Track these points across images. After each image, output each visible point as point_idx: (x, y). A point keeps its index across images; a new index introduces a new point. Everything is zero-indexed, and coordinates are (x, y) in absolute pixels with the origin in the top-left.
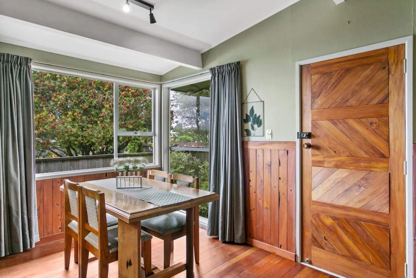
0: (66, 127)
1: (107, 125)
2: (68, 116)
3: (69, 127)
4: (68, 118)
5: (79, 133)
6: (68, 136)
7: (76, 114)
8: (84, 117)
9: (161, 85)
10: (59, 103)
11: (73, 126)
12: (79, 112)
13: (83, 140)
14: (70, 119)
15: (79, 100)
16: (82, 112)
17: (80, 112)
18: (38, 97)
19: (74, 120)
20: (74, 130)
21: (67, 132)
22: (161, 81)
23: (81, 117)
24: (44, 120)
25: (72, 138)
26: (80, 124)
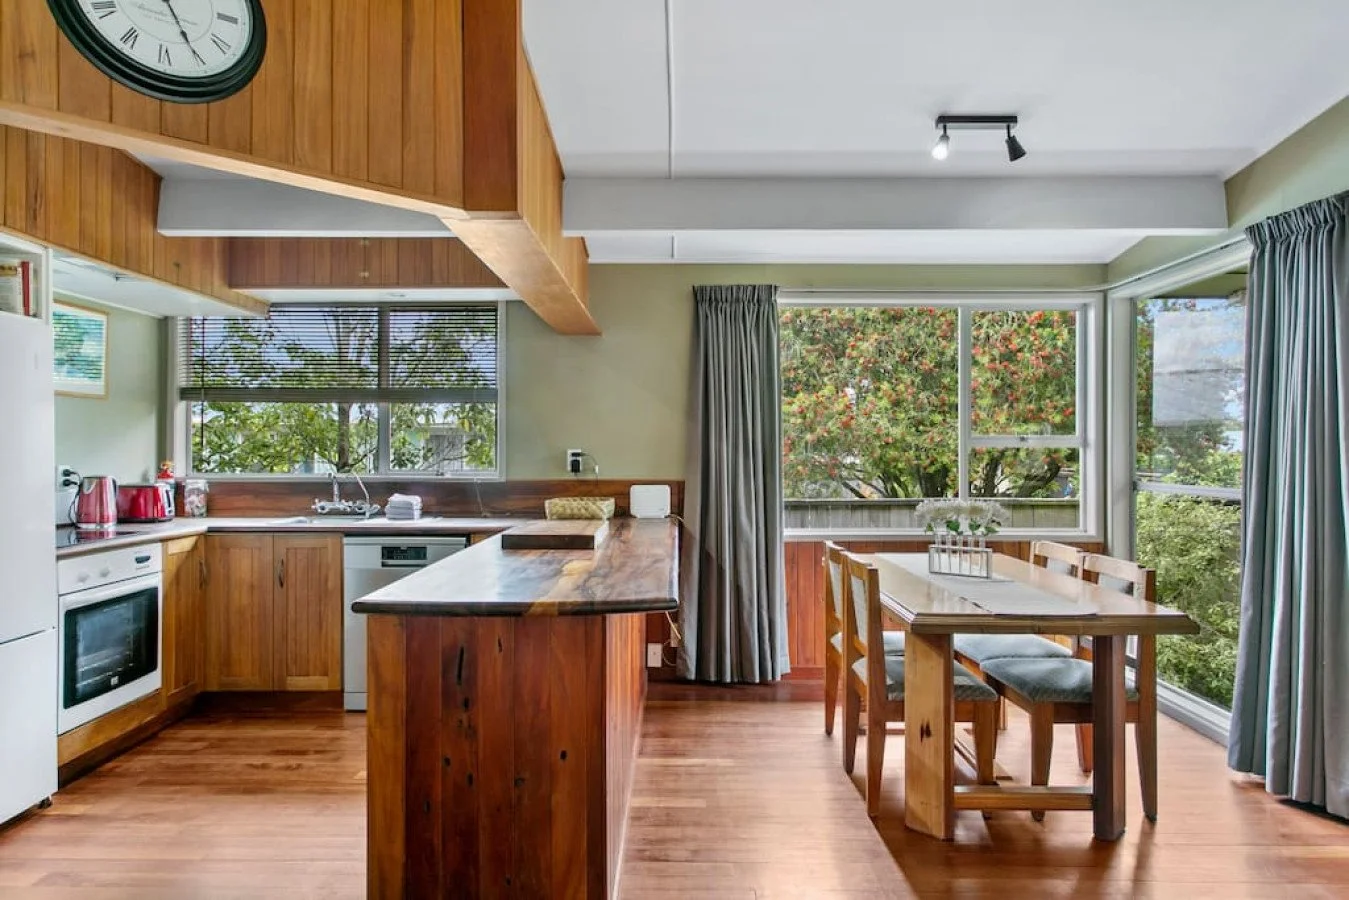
0: (875, 424)
1: (983, 415)
2: (880, 394)
3: (883, 423)
4: (881, 398)
5: (909, 439)
6: (881, 446)
7: (901, 387)
8: (922, 396)
9: (1105, 293)
10: (861, 361)
11: (894, 422)
12: (909, 382)
13: (918, 458)
14: (884, 403)
15: (911, 349)
16: (918, 380)
17: (913, 383)
18: (817, 350)
19: (896, 404)
20: (896, 432)
21: (877, 437)
22: (1105, 280)
23: (915, 396)
24: (826, 408)
25: (892, 453)
26: (913, 413)
